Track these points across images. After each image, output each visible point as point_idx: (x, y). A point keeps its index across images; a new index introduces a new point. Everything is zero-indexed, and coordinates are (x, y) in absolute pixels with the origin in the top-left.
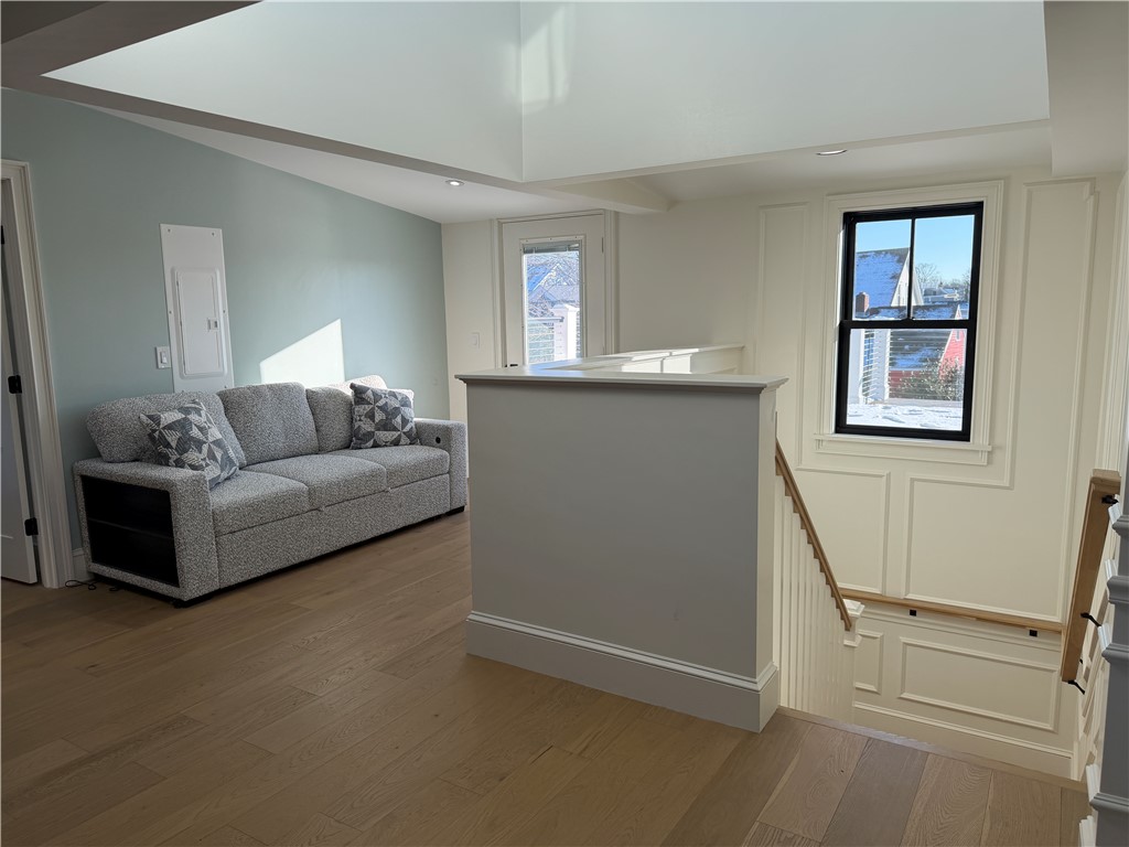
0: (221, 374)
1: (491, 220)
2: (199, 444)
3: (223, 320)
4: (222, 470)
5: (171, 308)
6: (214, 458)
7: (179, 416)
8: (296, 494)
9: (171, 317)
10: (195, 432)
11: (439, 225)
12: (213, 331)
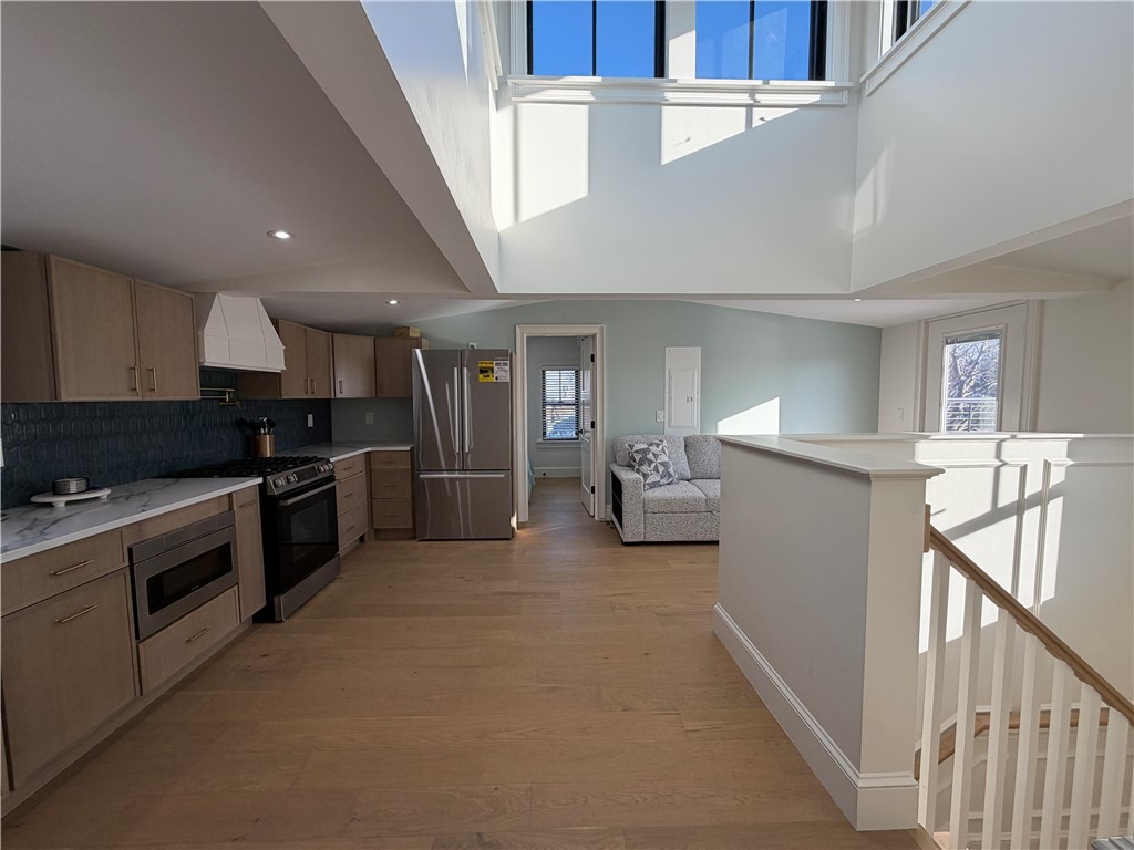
0: (693, 427)
1: (920, 321)
2: (650, 462)
3: (697, 397)
4: (662, 478)
5: (667, 390)
6: (658, 471)
7: (645, 446)
8: (697, 500)
9: (667, 395)
10: (650, 456)
11: (880, 329)
12: (690, 403)
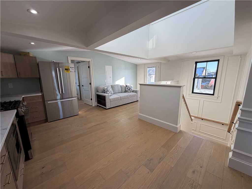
0: (111, 83)
1: (144, 64)
2: (109, 91)
4: (111, 94)
7: (107, 88)
9: (106, 76)
11: (137, 65)
12: (110, 78)
